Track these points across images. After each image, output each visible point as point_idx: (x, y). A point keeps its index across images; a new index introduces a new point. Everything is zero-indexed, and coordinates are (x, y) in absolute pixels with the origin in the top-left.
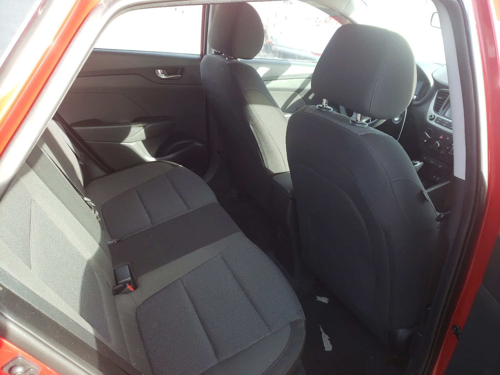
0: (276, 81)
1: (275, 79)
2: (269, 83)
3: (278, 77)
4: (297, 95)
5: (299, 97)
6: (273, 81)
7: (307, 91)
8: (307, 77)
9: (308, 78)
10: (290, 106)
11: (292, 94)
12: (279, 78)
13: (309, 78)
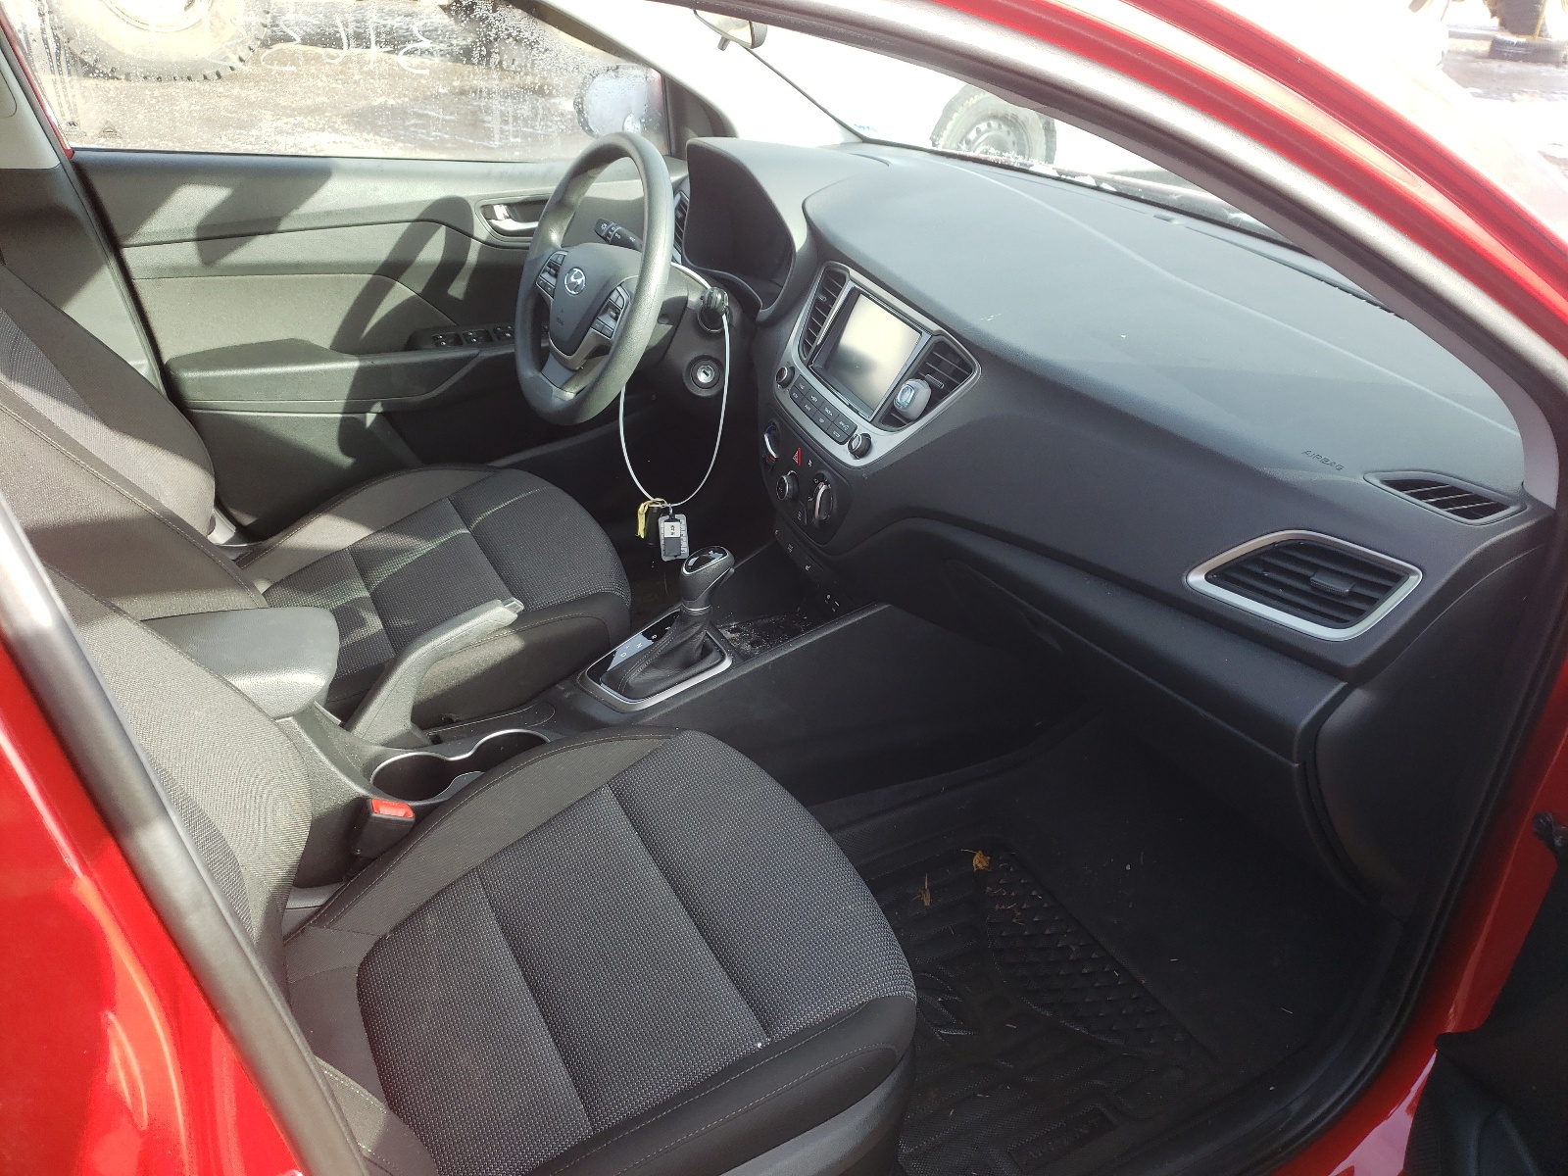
0: (272, 237)
1: (267, 230)
2: (241, 245)
3: (278, 220)
4: (392, 285)
5: (400, 293)
6: (261, 238)
7: (433, 270)
8: (414, 217)
9: (417, 220)
10: (376, 325)
11: (365, 282)
12: (282, 227)
13: (422, 220)
